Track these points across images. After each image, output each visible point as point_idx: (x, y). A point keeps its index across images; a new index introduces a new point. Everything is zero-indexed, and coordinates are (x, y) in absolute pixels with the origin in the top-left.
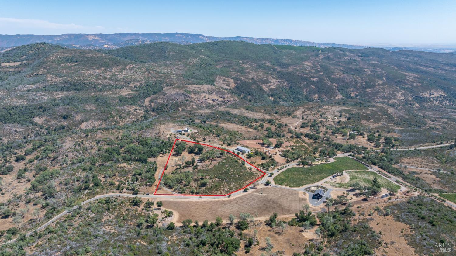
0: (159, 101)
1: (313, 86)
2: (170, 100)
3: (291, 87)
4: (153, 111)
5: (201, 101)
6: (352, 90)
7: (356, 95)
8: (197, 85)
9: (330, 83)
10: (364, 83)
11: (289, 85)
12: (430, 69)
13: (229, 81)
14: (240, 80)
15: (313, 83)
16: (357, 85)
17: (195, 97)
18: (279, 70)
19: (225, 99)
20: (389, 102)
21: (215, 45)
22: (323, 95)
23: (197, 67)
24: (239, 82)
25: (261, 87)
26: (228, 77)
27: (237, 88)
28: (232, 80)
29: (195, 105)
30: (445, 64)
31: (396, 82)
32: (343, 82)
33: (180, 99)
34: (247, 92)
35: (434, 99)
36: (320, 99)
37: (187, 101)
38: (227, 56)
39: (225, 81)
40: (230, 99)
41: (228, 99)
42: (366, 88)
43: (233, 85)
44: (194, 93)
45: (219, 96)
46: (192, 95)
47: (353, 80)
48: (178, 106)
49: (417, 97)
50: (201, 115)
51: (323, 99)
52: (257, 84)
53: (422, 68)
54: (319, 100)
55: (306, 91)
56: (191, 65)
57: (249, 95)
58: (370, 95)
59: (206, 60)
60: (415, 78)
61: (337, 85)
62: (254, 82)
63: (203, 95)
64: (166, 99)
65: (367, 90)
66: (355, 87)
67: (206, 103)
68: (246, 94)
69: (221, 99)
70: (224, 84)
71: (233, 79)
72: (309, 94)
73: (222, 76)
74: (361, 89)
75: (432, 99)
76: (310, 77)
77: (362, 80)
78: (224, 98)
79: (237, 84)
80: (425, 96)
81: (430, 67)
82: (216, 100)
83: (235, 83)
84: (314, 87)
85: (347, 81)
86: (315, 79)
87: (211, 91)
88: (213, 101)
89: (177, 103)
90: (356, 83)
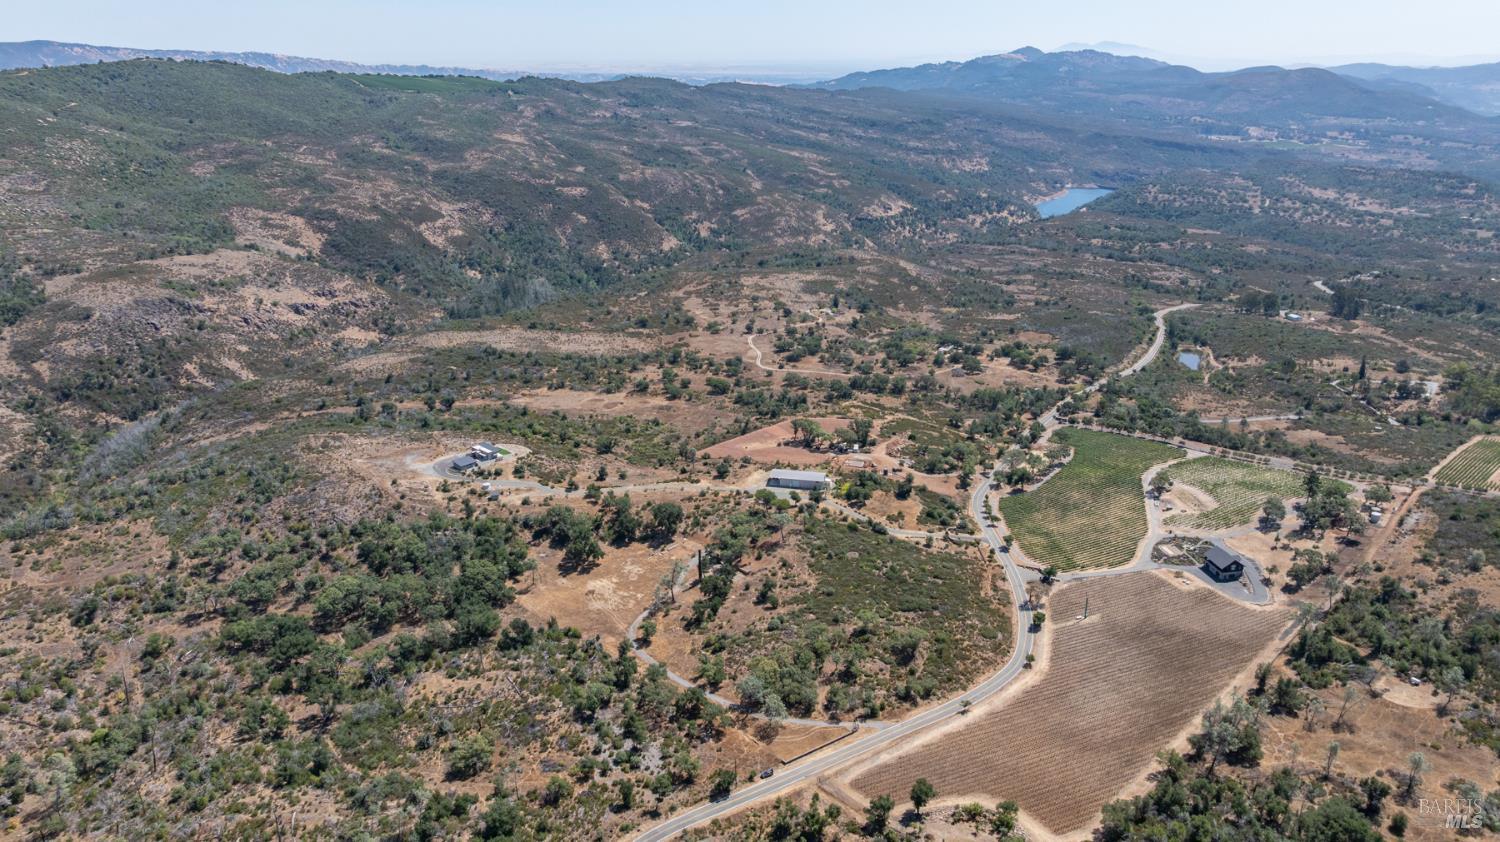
0: (68, 347)
1: (580, 217)
2: (124, 335)
3: (510, 228)
4: (66, 396)
5: (257, 321)
6: (694, 215)
7: (712, 231)
8: (189, 253)
9: (626, 203)
10: (721, 192)
11: (502, 220)
12: (823, 137)
13: (289, 224)
14: (333, 215)
15: (579, 205)
16: (705, 200)
17: (223, 307)
18: (433, 167)
19: (341, 300)
20: (810, 243)
21: (113, 77)
22: (622, 242)
23: (109, 178)
24: (332, 225)
25: (420, 234)
26: (274, 209)
27: (332, 247)
28: (300, 221)
29: (241, 343)
30: (847, 120)
31: (788, 182)
32: (662, 192)
33: (170, 327)
34: (384, 262)
35: (897, 223)
36: (617, 255)
37: (200, 328)
38: (198, 123)
39: (272, 226)
40: (358, 296)
41: (348, 298)
42: (731, 207)
43: (313, 241)
44: (211, 293)
45: (311, 290)
46: (209, 301)
47: (688, 184)
48: (177, 359)
49: (860, 220)
50: (388, 381)
51: (627, 256)
52: (401, 226)
53: (804, 134)
54: (615, 259)
55: (564, 233)
56: (73, 172)
57: (397, 269)
58: (755, 227)
59: (127, 144)
60: (820, 162)
61: (646, 205)
62: (390, 221)
63: (249, 292)
64: (105, 337)
65: (738, 212)
66: (698, 204)
67: (278, 325)
68: (384, 267)
69: (323, 302)
70: (276, 237)
71: (301, 215)
72: (580, 243)
73: (251, 205)
74: (718, 209)
75: (893, 222)
76: (558, 185)
77: (712, 183)
78: (332, 294)
79: (329, 233)
80: (875, 214)
81: (821, 131)
82: (307, 307)
83: (321, 230)
84: (583, 219)
85: (672, 190)
86: (577, 191)
87: (271, 274)
88: (297, 311)
89: (163, 343)
90: (698, 193)
